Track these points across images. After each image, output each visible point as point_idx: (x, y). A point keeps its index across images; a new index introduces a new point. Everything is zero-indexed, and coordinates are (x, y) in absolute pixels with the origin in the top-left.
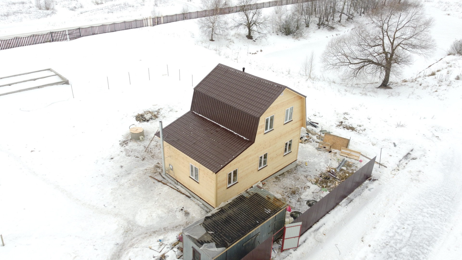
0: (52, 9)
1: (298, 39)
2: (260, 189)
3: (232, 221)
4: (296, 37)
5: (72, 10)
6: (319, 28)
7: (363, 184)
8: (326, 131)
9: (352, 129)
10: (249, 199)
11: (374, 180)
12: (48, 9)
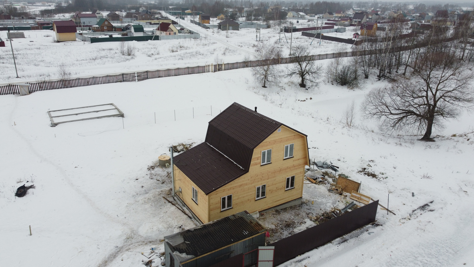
0: (133, 55)
1: (353, 89)
2: (246, 214)
3: (210, 236)
4: (351, 87)
5: (149, 56)
6: (379, 80)
7: (364, 228)
8: (344, 175)
9: (374, 176)
10: (233, 221)
11: (377, 225)
12: (129, 55)
